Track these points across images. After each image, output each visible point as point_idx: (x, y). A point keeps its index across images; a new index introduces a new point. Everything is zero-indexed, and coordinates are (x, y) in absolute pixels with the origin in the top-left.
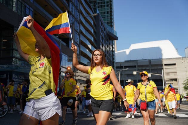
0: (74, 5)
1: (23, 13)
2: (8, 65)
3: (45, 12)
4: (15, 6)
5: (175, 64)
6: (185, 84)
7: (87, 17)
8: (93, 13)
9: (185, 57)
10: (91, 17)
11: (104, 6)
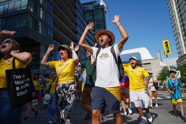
0: (80, 27)
1: (46, 34)
2: (37, 70)
3: (60, 32)
4: (41, 29)
5: (150, 63)
6: (157, 76)
7: (89, 35)
8: (93, 32)
9: (157, 58)
10: (92, 34)
11: (100, 27)
